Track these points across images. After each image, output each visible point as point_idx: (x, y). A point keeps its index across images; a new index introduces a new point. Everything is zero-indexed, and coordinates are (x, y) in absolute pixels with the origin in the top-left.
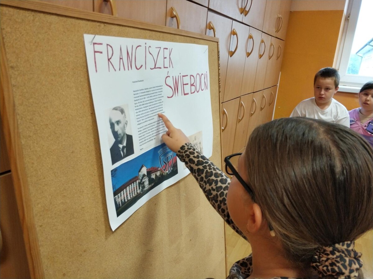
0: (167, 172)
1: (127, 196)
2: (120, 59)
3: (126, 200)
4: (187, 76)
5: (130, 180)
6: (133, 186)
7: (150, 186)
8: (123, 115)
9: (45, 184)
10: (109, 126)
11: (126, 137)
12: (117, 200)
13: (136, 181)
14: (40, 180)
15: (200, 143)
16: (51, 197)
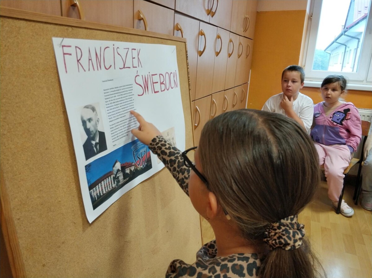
0: (142, 166)
1: (102, 190)
2: (89, 60)
3: (102, 194)
4: (157, 74)
5: (105, 175)
6: (107, 181)
7: (125, 180)
8: (95, 112)
9: (21, 180)
10: (81, 124)
11: (98, 133)
12: (92, 194)
13: (110, 176)
14: (16, 175)
15: (173, 139)
16: (28, 191)
